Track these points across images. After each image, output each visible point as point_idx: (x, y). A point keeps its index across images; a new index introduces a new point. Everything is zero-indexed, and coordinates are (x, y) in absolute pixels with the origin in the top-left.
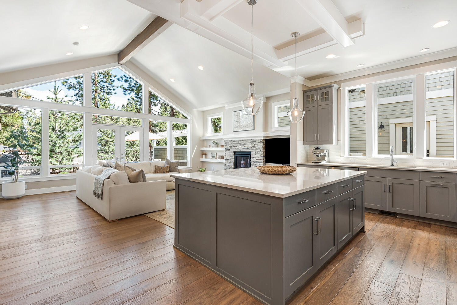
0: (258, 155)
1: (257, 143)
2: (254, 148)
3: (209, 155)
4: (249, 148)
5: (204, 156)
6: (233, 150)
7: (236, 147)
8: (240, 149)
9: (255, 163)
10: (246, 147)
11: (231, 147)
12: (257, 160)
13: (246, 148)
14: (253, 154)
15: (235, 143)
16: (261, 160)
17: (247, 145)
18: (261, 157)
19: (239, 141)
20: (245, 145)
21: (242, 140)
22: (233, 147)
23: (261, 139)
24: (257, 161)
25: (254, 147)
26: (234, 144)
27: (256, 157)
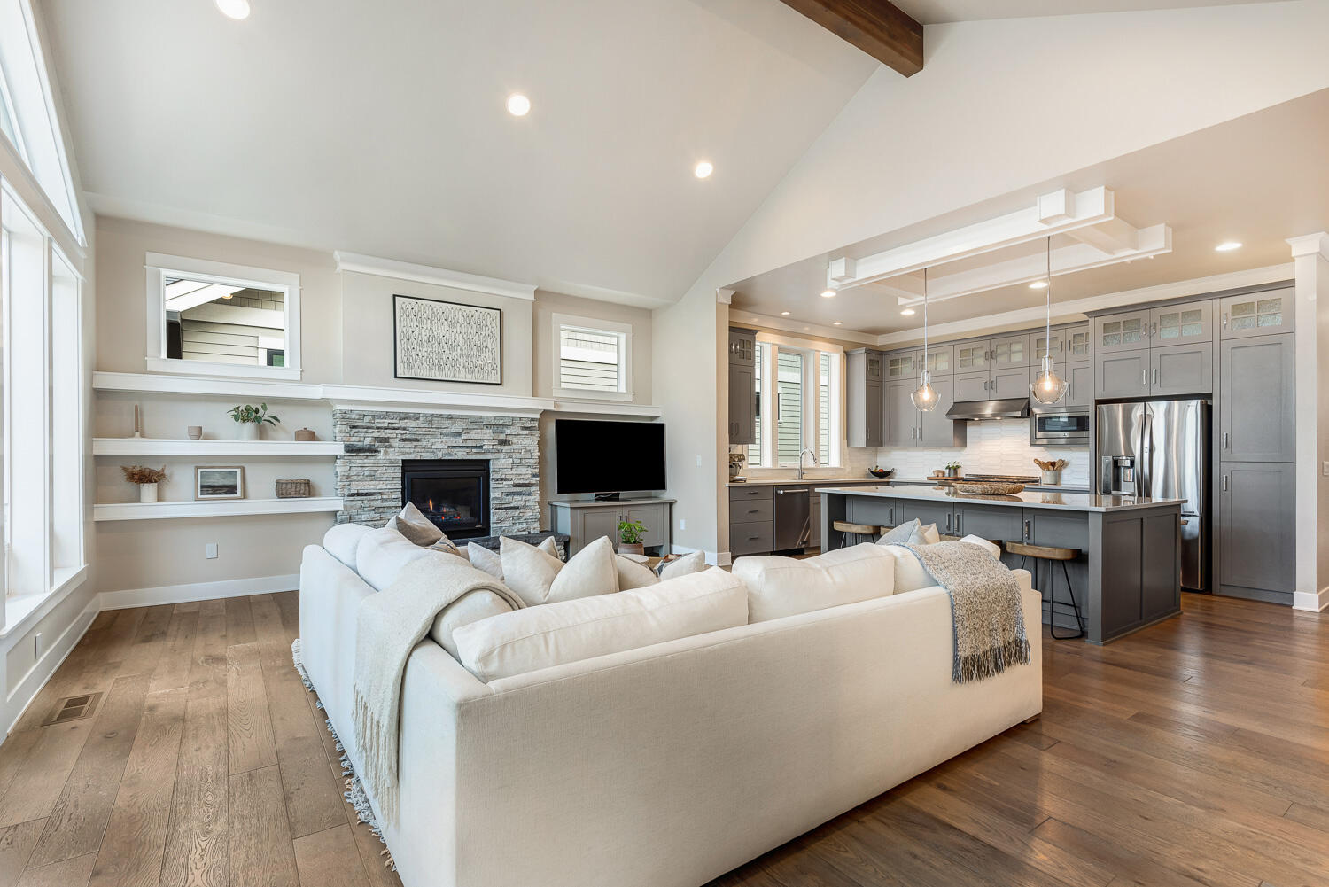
0: (523, 470)
1: (516, 430)
2: (506, 448)
3: (184, 481)
4: (481, 447)
5: (148, 490)
6: (400, 452)
7: (417, 440)
8: (438, 448)
9: (510, 498)
10: (470, 443)
11: (386, 440)
12: (516, 485)
13: (467, 447)
14: (500, 465)
15: (410, 424)
16: (532, 485)
17: (473, 435)
18: (534, 476)
19: (430, 419)
20: (464, 437)
21: (450, 418)
22: (395, 443)
23: (533, 420)
24: (518, 489)
25: (504, 442)
26: (404, 429)
27: (513, 477)
